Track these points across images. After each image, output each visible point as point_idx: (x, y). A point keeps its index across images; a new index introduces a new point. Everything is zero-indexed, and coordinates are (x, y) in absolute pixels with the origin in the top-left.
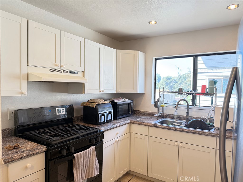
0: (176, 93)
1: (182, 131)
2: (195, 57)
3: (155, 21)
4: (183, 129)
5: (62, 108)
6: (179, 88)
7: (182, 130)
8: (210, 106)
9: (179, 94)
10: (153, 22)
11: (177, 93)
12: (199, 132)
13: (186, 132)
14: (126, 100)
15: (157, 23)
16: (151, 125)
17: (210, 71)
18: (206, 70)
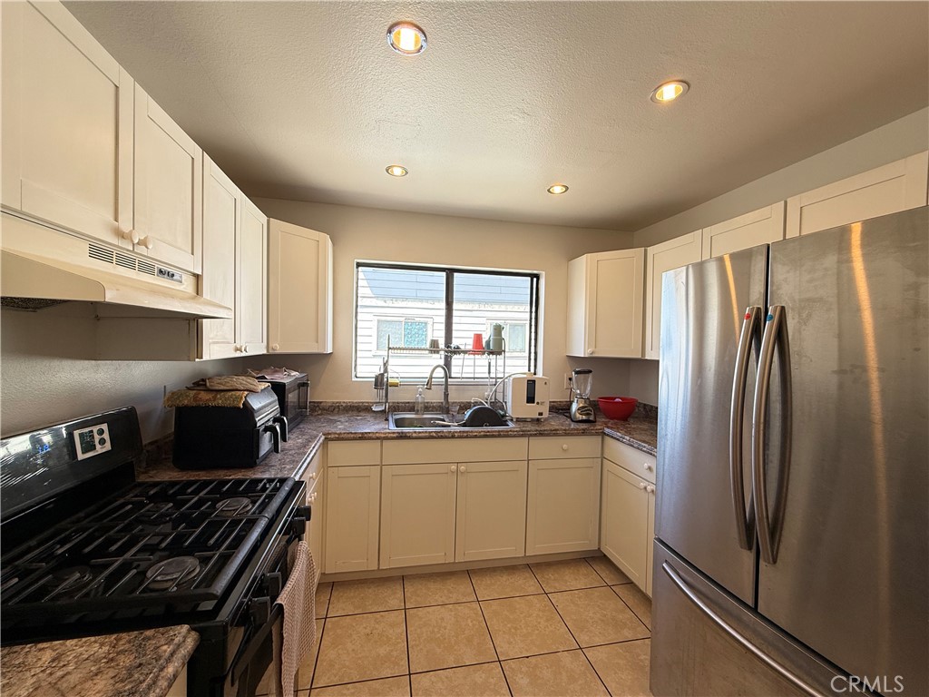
0: (424, 352)
1: (467, 437)
2: (450, 273)
3: (404, 169)
4: (467, 432)
5: (98, 427)
6: (432, 340)
7: (465, 434)
8: (487, 375)
9: (431, 352)
10: (398, 171)
11: (427, 352)
12: (499, 431)
13: (476, 437)
14: (294, 373)
15: (407, 173)
16: (392, 435)
17: (381, 303)
18: (374, 302)
